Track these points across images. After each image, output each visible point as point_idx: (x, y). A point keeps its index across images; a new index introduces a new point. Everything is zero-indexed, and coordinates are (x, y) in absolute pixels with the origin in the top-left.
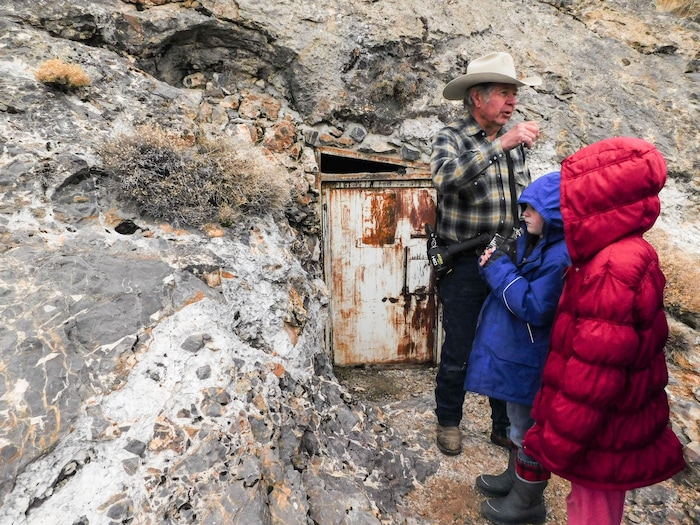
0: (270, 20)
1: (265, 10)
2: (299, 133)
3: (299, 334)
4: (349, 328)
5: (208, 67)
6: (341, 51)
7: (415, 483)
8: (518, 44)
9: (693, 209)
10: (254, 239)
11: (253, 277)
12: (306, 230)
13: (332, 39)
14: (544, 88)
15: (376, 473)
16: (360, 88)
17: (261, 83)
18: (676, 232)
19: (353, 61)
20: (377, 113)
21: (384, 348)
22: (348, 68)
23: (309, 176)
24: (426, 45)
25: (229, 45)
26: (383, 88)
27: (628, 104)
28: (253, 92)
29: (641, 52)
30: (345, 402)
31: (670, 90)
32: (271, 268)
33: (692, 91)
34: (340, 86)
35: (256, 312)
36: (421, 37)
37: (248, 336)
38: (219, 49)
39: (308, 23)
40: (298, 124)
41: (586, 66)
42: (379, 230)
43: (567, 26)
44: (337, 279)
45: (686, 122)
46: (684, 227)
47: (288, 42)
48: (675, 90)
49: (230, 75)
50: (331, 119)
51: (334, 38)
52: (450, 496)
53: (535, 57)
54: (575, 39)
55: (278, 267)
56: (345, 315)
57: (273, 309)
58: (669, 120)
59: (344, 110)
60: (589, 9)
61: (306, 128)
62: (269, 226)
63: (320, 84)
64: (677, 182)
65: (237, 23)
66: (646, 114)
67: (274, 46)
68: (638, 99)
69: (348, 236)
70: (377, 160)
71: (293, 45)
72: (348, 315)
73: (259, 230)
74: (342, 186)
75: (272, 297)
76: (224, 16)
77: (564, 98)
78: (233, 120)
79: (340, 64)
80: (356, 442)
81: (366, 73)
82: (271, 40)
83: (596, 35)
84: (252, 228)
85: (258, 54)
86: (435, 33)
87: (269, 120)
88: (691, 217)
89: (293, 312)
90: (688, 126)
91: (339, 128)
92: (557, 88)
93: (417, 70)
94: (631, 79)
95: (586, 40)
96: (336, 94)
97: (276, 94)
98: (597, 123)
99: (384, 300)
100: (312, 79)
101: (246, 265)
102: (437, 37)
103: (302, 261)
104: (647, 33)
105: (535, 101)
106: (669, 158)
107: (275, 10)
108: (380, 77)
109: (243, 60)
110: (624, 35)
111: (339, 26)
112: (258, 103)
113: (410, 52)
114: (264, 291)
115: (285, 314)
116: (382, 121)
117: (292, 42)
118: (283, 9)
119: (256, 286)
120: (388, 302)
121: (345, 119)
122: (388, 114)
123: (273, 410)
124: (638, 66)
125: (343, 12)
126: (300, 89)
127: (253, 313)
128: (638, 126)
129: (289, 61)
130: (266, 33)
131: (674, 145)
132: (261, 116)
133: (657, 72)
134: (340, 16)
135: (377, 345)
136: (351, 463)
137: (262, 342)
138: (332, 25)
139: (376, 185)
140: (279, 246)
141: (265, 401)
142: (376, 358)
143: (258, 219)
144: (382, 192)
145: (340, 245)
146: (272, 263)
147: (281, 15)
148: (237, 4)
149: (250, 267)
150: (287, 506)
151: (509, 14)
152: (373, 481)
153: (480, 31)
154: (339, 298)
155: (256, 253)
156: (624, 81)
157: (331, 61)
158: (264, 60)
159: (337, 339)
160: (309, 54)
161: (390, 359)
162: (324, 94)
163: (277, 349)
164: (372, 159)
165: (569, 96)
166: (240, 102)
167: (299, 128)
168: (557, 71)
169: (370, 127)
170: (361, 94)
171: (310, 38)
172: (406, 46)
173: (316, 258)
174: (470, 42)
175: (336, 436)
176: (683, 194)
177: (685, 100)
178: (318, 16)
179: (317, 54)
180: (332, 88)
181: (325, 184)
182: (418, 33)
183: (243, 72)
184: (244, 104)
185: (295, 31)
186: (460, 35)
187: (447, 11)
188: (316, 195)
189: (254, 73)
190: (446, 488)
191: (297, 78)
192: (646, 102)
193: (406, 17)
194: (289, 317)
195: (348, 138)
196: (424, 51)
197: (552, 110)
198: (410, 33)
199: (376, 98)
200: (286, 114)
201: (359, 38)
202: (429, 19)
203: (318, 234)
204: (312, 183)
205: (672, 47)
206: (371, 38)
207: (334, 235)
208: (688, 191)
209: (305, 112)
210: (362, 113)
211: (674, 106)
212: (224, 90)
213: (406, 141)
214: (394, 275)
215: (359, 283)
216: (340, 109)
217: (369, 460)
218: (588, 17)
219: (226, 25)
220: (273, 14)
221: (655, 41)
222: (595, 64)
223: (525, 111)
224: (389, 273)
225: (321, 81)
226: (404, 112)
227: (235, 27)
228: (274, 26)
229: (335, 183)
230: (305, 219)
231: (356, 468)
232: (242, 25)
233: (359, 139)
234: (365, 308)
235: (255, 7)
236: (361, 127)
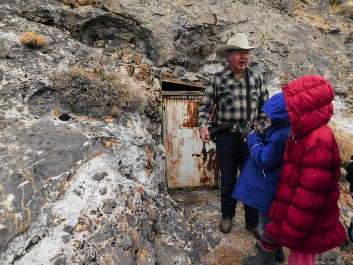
0: (138, 14)
1: (135, 9)
2: (152, 71)
3: (151, 172)
4: (176, 169)
5: (106, 37)
6: (173, 30)
7: (209, 248)
8: (261, 28)
9: (349, 111)
10: (129, 124)
11: (128, 143)
12: (154, 119)
13: (169, 24)
14: (274, 50)
15: (189, 243)
16: (182, 49)
17: (133, 45)
18: (340, 122)
19: (179, 35)
20: (191, 61)
21: (193, 180)
22: (176, 39)
23: (157, 92)
24: (216, 27)
25: (117, 26)
26: (194, 49)
27: (316, 59)
28: (128, 50)
29: (322, 33)
30: (174, 207)
31: (337, 52)
32: (137, 139)
33: (347, 52)
34: (173, 48)
35: (129, 161)
36: (213, 23)
37: (125, 173)
38: (112, 28)
39: (157, 16)
40: (151, 66)
41: (295, 39)
42: (191, 120)
43: (285, 19)
44: (169, 144)
45: (345, 68)
46: (344, 120)
47: (147, 25)
48: (339, 52)
49: (117, 41)
50: (168, 64)
51: (170, 23)
52: (227, 256)
53: (270, 34)
54: (289, 26)
55: (141, 138)
56: (174, 163)
57: (138, 159)
58: (336, 67)
59: (174, 59)
60: (296, 11)
61: (155, 68)
62: (136, 117)
63: (162, 46)
64: (340, 97)
65: (121, 15)
66: (325, 63)
67: (140, 27)
68: (321, 56)
69: (175, 123)
70: (191, 85)
71: (149, 26)
73: (131, 119)
74: (173, 98)
75: (137, 153)
76: (115, 11)
77: (284, 55)
78: (118, 64)
79: (172, 37)
80: (180, 227)
81: (185, 41)
82: (138, 24)
83: (300, 24)
84: (128, 119)
85: (131, 31)
86: (220, 21)
87: (136, 64)
88: (347, 115)
89: (148, 161)
90: (345, 70)
91: (172, 69)
92: (281, 50)
93: (211, 40)
94: (318, 46)
95: (295, 26)
96: (170, 52)
97: (140, 51)
98: (301, 68)
99: (193, 155)
100: (159, 44)
101: (125, 137)
102: (221, 24)
103: (153, 135)
104: (325, 23)
105: (270, 56)
106: (337, 85)
107: (141, 9)
108: (193, 43)
109: (124, 34)
110: (314, 24)
111: (173, 18)
112: (131, 55)
113: (207, 31)
114: (134, 150)
115: (144, 162)
116: (194, 65)
117: (149, 25)
118: (144, 9)
119: (130, 148)
120: (195, 157)
121: (174, 64)
122: (197, 61)
123: (138, 211)
124: (321, 40)
125: (175, 10)
126: (153, 49)
127: (128, 162)
128: (321, 70)
129: (147, 34)
130: (136, 21)
131: (339, 79)
132: (132, 62)
133: (330, 43)
134: (173, 12)
135: (189, 178)
136: (177, 238)
137: (132, 176)
138: (169, 17)
139: (190, 97)
140: (142, 128)
141: (134, 206)
142: (189, 185)
143: (131, 114)
144: (193, 101)
145: (171, 127)
146: (138, 136)
147: (143, 12)
148: (121, 6)
149: (127, 138)
150: (145, 260)
151: (257, 13)
152: (188, 248)
153: (243, 21)
154: (170, 154)
155: (130, 131)
156: (314, 47)
157: (168, 35)
158: (134, 34)
159: (169, 175)
160: (157, 31)
161: (196, 185)
162: (164, 51)
163: (140, 179)
164: (188, 84)
165: (287, 54)
166: (122, 55)
167: (151, 68)
168: (281, 41)
169: (187, 68)
170: (183, 51)
171: (158, 23)
172: (206, 28)
173: (159, 134)
174: (238, 26)
175: (169, 224)
176: (343, 104)
177: (344, 57)
178: (162, 12)
179: (161, 31)
180: (168, 48)
181: (164, 96)
182: (212, 21)
183: (124, 39)
184: (124, 56)
185: (150, 20)
186: (232, 23)
187: (226, 11)
188: (160, 102)
189: (129, 40)
190: (225, 251)
191: (151, 43)
192: (325, 57)
193: (206, 13)
194: (146, 164)
195: (176, 74)
196: (215, 30)
197: (279, 61)
198: (208, 22)
199: (191, 54)
200: (145, 61)
201: (182, 24)
202: (217, 15)
203: (160, 122)
204: (158, 96)
205: (337, 30)
206: (188, 24)
207: (168, 122)
208: (346, 102)
209: (155, 61)
210: (183, 61)
211: (339, 60)
212: (114, 48)
213: (205, 76)
214: (198, 143)
215: (181, 147)
216: (172, 59)
217: (186, 237)
218: (296, 15)
219: (116, 16)
220: (140, 11)
221: (329, 27)
222: (300, 38)
223: (265, 61)
224: (196, 142)
225: (163, 45)
226: (204, 61)
227: (120, 17)
228: (140, 17)
229: (169, 96)
230: (154, 114)
231: (180, 240)
232: (124, 16)
233: (182, 74)
234: (184, 159)
235: (131, 7)
236: (183, 68)
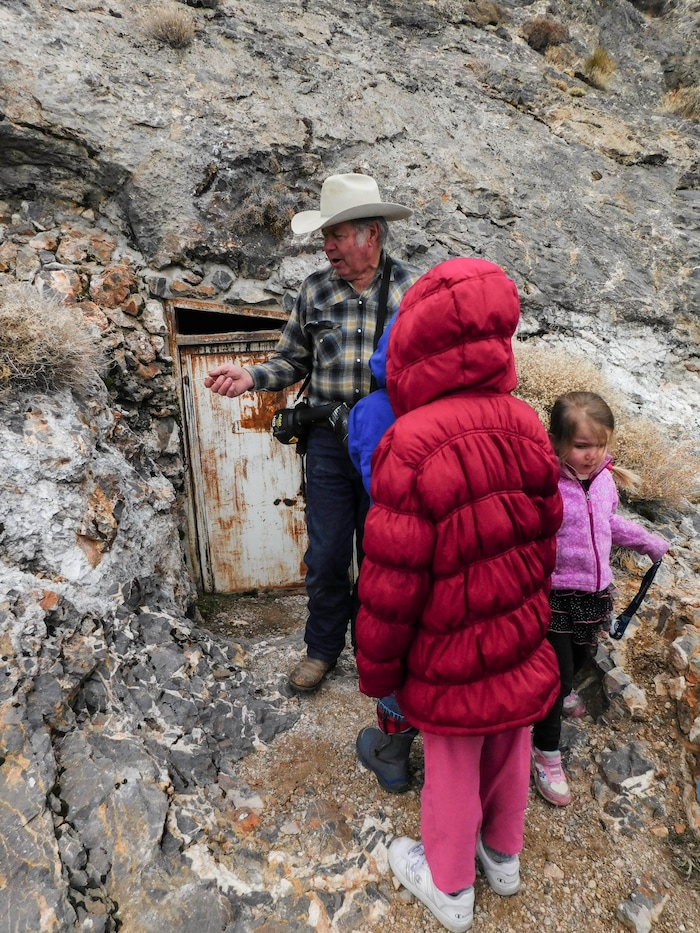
0: (88, 126)
1: (80, 110)
2: (141, 281)
3: (104, 551)
4: (232, 542)
5: (15, 193)
6: (192, 167)
7: (257, 743)
8: (442, 152)
9: (680, 367)
10: (32, 424)
11: (27, 476)
12: (154, 412)
13: (179, 150)
14: (475, 210)
15: (197, 733)
16: (220, 217)
17: (89, 214)
18: (654, 397)
19: (209, 180)
20: (244, 250)
21: (281, 567)
22: (202, 190)
23: (157, 339)
24: (309, 155)
25: (38, 161)
26: (250, 216)
27: (591, 230)
28: (77, 227)
29: (621, 163)
30: (176, 640)
31: (650, 212)
32: (53, 463)
33: (679, 212)
34: (193, 216)
35: (31, 522)
36: (301, 144)
37: (21, 556)
38: (25, 167)
39: (142, 128)
40: (140, 268)
41: (538, 180)
42: (263, 409)
43: (521, 129)
44: (210, 477)
45: (668, 253)
46: (666, 390)
47: (116, 155)
48: (657, 211)
49: (46, 204)
50: (184, 260)
51: (181, 149)
52: (299, 759)
53: (464, 170)
54: (530, 145)
55: (65, 461)
56: (226, 525)
57: (58, 518)
58: (646, 250)
59: (199, 247)
60: (555, 107)
61: (150, 274)
62: (59, 406)
63: (165, 213)
64: (655, 331)
65: (42, 130)
66: (616, 243)
67: (98, 162)
68: (606, 223)
69: (220, 419)
70: (252, 314)
71: (123, 159)
72: (230, 525)
73: (41, 413)
74: (208, 351)
75: (56, 502)
76: (22, 119)
77: (503, 223)
78: (46, 266)
79: (190, 186)
80: (173, 693)
81: (227, 195)
82: (93, 154)
83: (562, 140)
84: (30, 410)
85: (79, 173)
86: (322, 139)
87: (99, 264)
88: (675, 376)
89: (94, 522)
90: (669, 258)
91: (196, 273)
92: (494, 210)
93: (299, 190)
94: (600, 198)
95: (546, 147)
96: (186, 226)
97: (110, 229)
98: (547, 256)
99: (277, 502)
100: (155, 208)
101: (16, 461)
102: (325, 145)
103: (128, 452)
104: (630, 138)
105: (463, 227)
106: (642, 299)
107: (94, 112)
108: (246, 202)
109: (63, 183)
110: (598, 141)
111: (187, 133)
112: (84, 242)
113: (287, 166)
114: (44, 494)
115: (77, 525)
116: (253, 260)
117: (121, 155)
118: (107, 110)
119: (31, 489)
120: (282, 506)
121: (204, 260)
122: (262, 251)
123: (26, 654)
124: (612, 181)
125: (194, 112)
126: (140, 221)
127: (27, 525)
128: (604, 259)
129: (121, 181)
130: (84, 144)
131: (650, 283)
132: (88, 259)
133: (637, 188)
134: (188, 118)
135: (272, 564)
136: (161, 721)
137: (43, 563)
138: (176, 131)
139: (254, 348)
140: (71, 433)
142: (272, 581)
143: (46, 397)
144: (263, 357)
145: (211, 431)
146: (55, 456)
147: (103, 118)
148: (39, 103)
149: (21, 463)
150: (19, 783)
151: (438, 114)
152: (186, 744)
153: (390, 135)
154: (214, 502)
155: (32, 443)
156: (591, 200)
157: (178, 180)
158: (88, 182)
159: (217, 558)
160: (147, 172)
161: (291, 580)
162: (171, 226)
163: (65, 572)
164: (245, 313)
165: (510, 220)
166: (59, 241)
167: (140, 273)
168: (493, 186)
169: (240, 269)
170: (222, 225)
171: (146, 150)
172: (280, 158)
173: (173, 448)
174: (374, 151)
175: (141, 685)
176: (665, 347)
177: (669, 224)
178: (157, 119)
179: (158, 172)
180: (181, 218)
181: (183, 348)
182: (299, 140)
183: (65, 199)
184: (64, 244)
185: (125, 141)
186: (359, 142)
187: (345, 110)
188: (168, 364)
189: (79, 200)
191: (134, 205)
192: (617, 227)
193: (286, 118)
194: (84, 528)
195: (210, 286)
196: (307, 163)
197: (487, 240)
198: (286, 140)
199: (241, 229)
200: (124, 256)
201: (216, 148)
202: (315, 121)
203: (175, 416)
204: (159, 347)
205: (660, 156)
206: (231, 147)
207: (202, 418)
208: (671, 342)
209: (148, 252)
210: (224, 250)
211: (654, 232)
212: (36, 224)
213: (289, 288)
214: (288, 469)
215: (241, 481)
216: (193, 247)
217: (188, 716)
218: (553, 118)
219: (27, 133)
220: (93, 117)
221: (639, 148)
222: (551, 179)
223: (449, 242)
224: (280, 466)
225: (167, 209)
226: (281, 247)
227: (40, 136)
228: (94, 133)
229: (198, 347)
230: (152, 396)
231: (166, 727)
232: (50, 132)
233: (225, 286)
234: (251, 514)
235: (65, 107)
236: (226, 270)
